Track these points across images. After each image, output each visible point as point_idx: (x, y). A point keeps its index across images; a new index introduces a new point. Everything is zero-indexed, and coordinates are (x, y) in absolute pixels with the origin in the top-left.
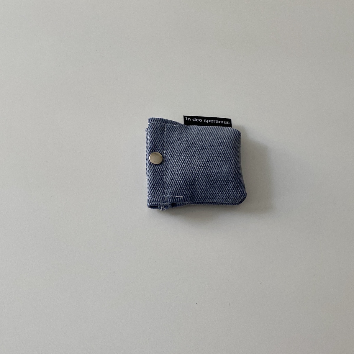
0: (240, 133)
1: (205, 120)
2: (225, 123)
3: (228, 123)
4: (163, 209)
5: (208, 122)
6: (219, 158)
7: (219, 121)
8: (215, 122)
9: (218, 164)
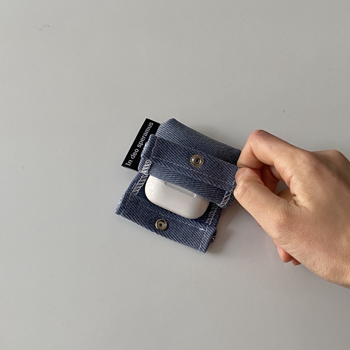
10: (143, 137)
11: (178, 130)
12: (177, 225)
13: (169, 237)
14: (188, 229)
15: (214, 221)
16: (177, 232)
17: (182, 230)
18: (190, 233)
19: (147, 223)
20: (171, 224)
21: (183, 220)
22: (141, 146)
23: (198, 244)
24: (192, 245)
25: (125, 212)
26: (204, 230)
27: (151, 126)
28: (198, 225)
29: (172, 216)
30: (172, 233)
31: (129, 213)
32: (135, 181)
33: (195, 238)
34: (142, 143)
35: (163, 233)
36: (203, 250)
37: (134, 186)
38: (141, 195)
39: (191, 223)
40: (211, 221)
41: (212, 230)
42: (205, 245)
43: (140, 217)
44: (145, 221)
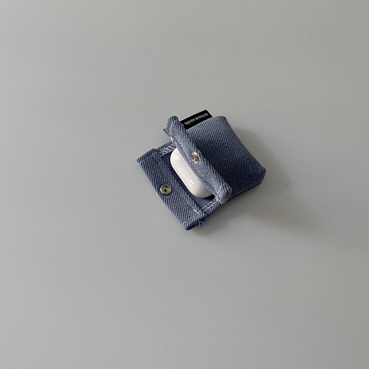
0: (224, 117)
1: (185, 123)
2: (204, 116)
3: (206, 114)
4: (201, 224)
5: (189, 123)
6: (226, 149)
7: (198, 117)
8: (195, 119)
9: (228, 155)
10: (194, 119)
11: (222, 125)
12: (178, 197)
13: (166, 202)
14: (185, 205)
15: (209, 211)
16: (174, 202)
17: (179, 203)
18: (184, 209)
19: (156, 181)
20: (174, 194)
21: (185, 197)
22: (187, 124)
23: (185, 219)
24: (180, 217)
25: (143, 163)
26: (196, 212)
27: (205, 116)
28: (194, 206)
29: (179, 189)
30: (170, 200)
31: (146, 165)
32: (165, 146)
33: (185, 214)
34: (190, 122)
35: (163, 197)
36: (185, 226)
37: (163, 149)
38: (164, 159)
39: (190, 202)
40: (207, 209)
41: (202, 214)
42: (189, 223)
43: (152, 173)
44: (154, 179)
